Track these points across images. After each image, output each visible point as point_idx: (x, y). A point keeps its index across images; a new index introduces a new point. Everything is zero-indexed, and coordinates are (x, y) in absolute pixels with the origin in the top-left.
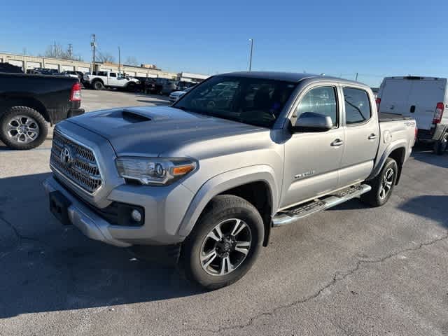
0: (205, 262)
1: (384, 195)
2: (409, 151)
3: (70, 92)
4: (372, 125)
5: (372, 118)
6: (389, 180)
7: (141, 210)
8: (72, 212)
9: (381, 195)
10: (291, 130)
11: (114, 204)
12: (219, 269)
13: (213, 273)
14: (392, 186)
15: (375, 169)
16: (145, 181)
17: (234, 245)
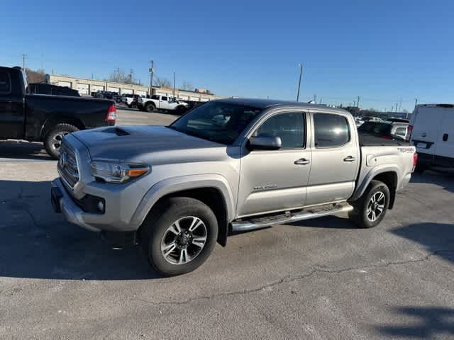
0: (165, 252)
1: (374, 218)
3: (106, 113)
5: (351, 143)
6: (381, 203)
7: (103, 200)
8: (62, 201)
9: (370, 216)
10: (250, 147)
11: (87, 196)
12: (178, 259)
13: (173, 262)
14: (384, 209)
15: (356, 191)
16: (108, 180)
17: (192, 238)
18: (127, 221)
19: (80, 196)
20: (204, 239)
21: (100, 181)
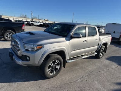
0: (48, 71)
1: (102, 56)
2: (109, 44)
3: (22, 27)
4: (97, 36)
5: (97, 35)
6: (103, 51)
7: (29, 57)
8: (14, 57)
9: (101, 55)
11: (23, 55)
12: (52, 73)
14: (104, 53)
15: (98, 48)
16: (30, 50)
17: (56, 66)
18: (37, 63)
19: (20, 56)
20: (59, 66)
21: (27, 50)
